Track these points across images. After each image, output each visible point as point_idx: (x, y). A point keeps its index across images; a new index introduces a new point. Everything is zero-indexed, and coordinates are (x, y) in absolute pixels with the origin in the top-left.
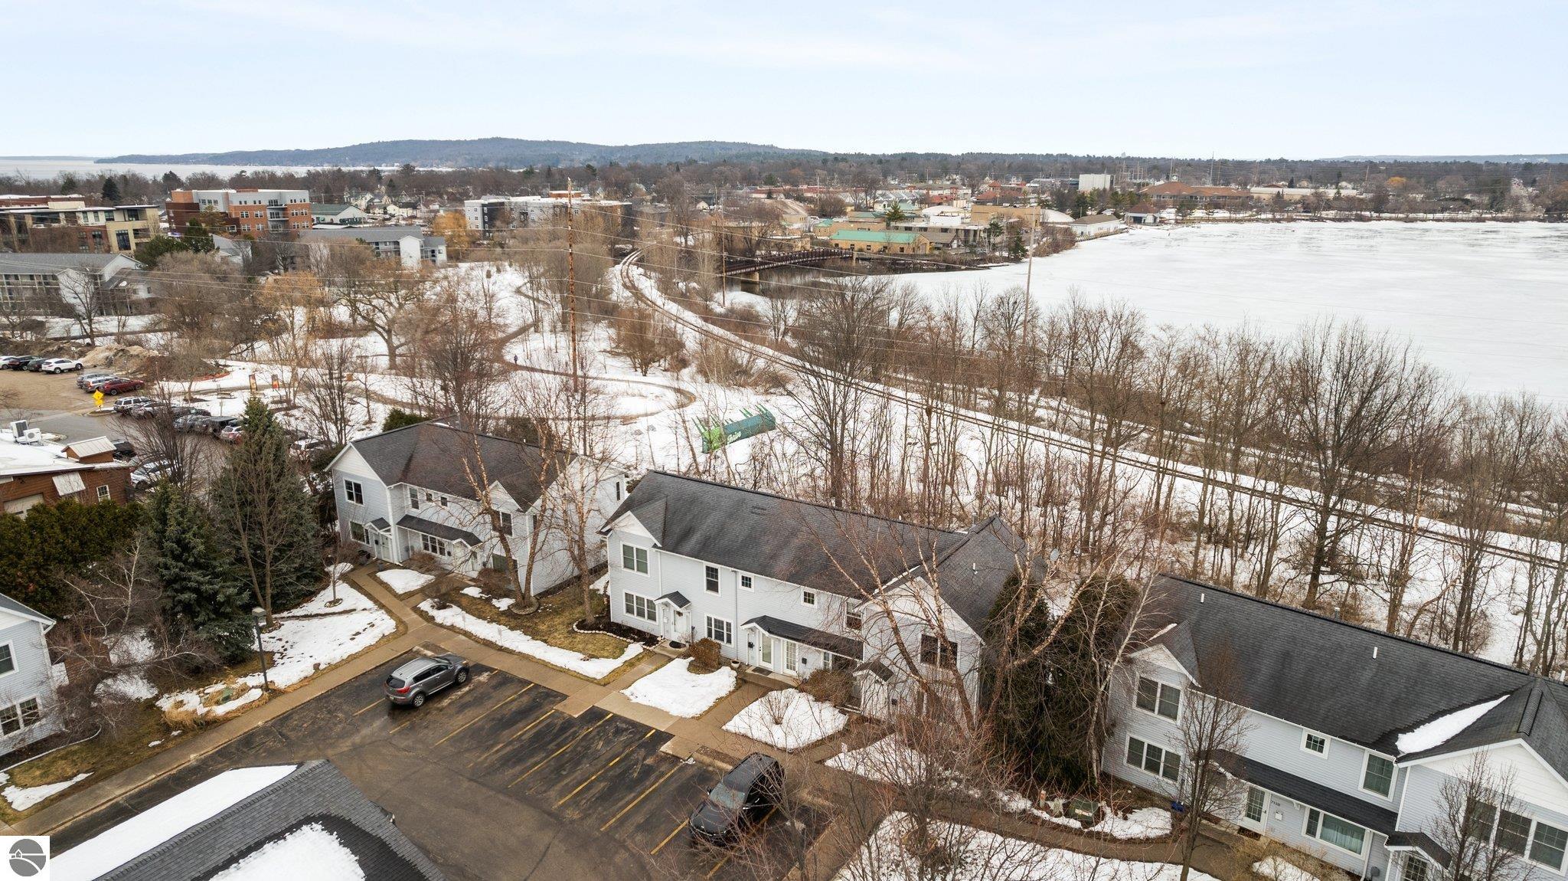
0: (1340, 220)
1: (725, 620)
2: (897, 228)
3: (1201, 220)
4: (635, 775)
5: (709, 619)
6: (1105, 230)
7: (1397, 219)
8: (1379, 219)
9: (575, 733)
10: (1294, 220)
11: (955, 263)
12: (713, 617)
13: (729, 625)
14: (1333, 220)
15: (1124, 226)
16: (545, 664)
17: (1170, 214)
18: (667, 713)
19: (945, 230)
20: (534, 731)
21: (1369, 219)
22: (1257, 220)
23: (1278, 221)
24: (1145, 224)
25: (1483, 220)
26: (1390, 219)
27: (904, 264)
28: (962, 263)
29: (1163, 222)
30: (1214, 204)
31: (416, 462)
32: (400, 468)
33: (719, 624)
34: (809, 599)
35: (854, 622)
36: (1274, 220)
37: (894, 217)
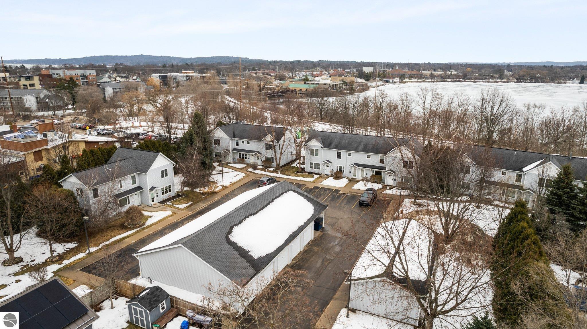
0: (453, 82)
2: (308, 84)
4: (336, 197)
5: (337, 167)
6: (377, 85)
7: (471, 82)
10: (438, 82)
13: (344, 167)
15: (383, 84)
17: (397, 80)
19: (325, 84)
21: (462, 82)
22: (426, 82)
24: (390, 83)
25: (498, 82)
31: (236, 133)
32: (232, 134)
33: (340, 167)
34: (369, 157)
35: (382, 162)
36: (432, 82)
37: (306, 80)
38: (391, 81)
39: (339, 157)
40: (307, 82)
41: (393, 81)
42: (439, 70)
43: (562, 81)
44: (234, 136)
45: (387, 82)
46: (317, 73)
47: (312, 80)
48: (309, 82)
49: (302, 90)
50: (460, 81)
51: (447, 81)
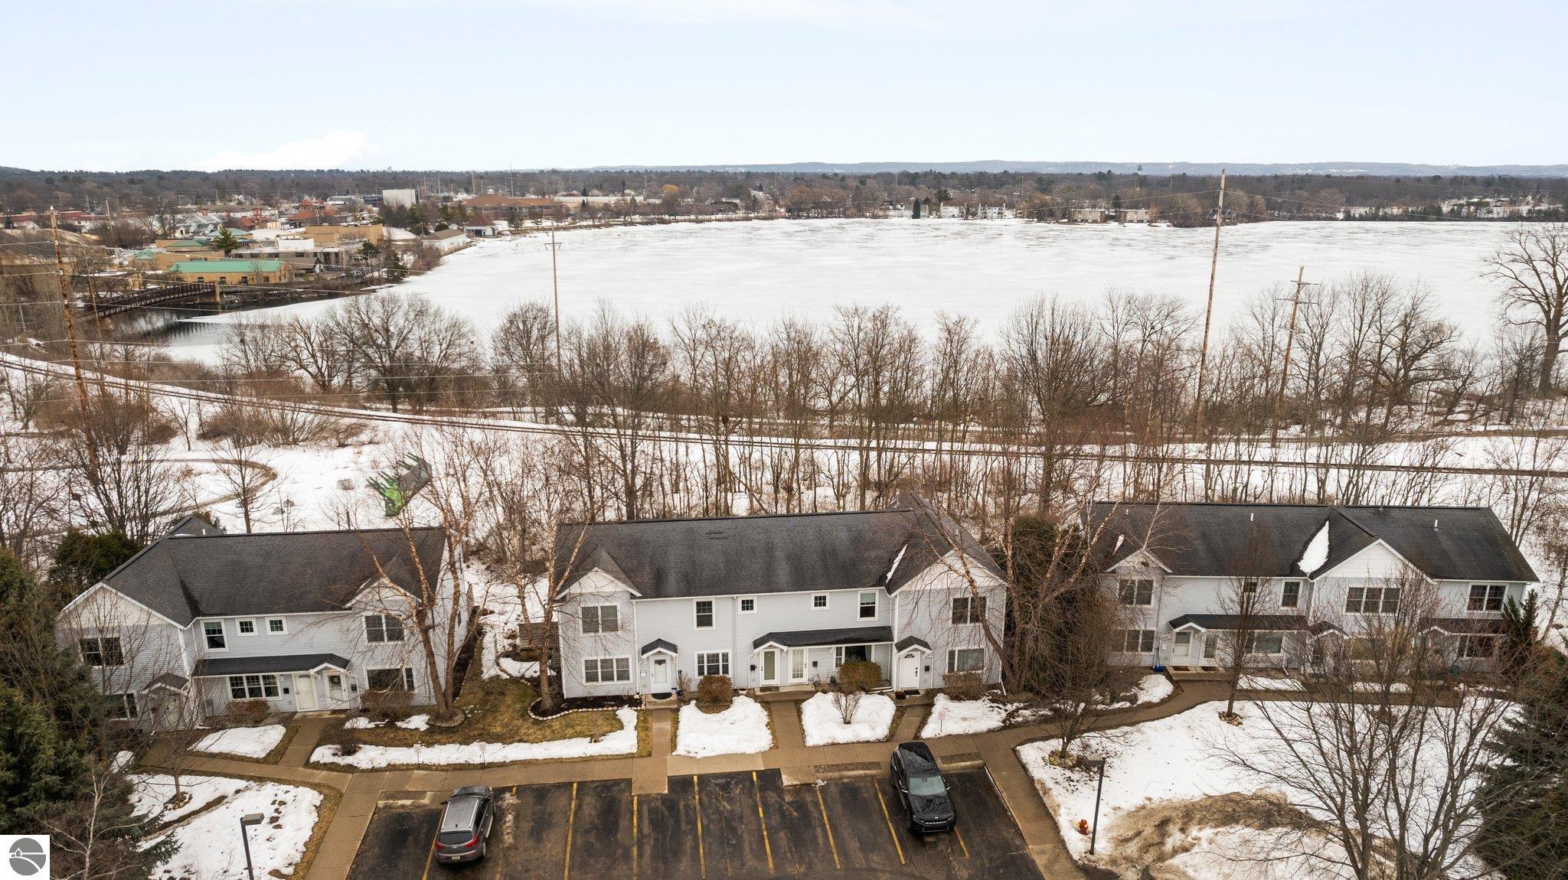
0: (647, 224)
1: (720, 652)
2: (240, 256)
3: (532, 229)
4: (795, 814)
5: (701, 658)
6: (455, 245)
7: (690, 221)
8: (677, 221)
9: (687, 806)
10: (611, 225)
11: (337, 289)
12: (705, 653)
13: (725, 656)
14: (641, 224)
15: (468, 240)
16: (560, 761)
17: (503, 225)
18: (744, 754)
19: (300, 255)
20: (646, 822)
21: (669, 222)
22: (581, 227)
23: (598, 227)
24: (485, 236)
25: (749, 219)
26: (685, 221)
27: (279, 295)
28: (344, 288)
29: (500, 234)
30: (535, 215)
31: (197, 587)
32: (181, 601)
33: (713, 658)
34: (820, 602)
35: (867, 611)
36: (595, 226)
37: (226, 246)
38: (488, 231)
39: (704, 620)
40: (234, 252)
41: (494, 230)
42: (596, 192)
43: (881, 213)
44: (193, 607)
45: (479, 233)
46: (244, 214)
47: (247, 244)
48: (240, 251)
49: (228, 280)
50: (663, 222)
51: (632, 224)
